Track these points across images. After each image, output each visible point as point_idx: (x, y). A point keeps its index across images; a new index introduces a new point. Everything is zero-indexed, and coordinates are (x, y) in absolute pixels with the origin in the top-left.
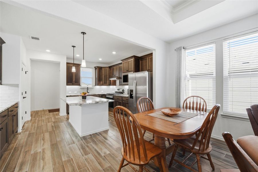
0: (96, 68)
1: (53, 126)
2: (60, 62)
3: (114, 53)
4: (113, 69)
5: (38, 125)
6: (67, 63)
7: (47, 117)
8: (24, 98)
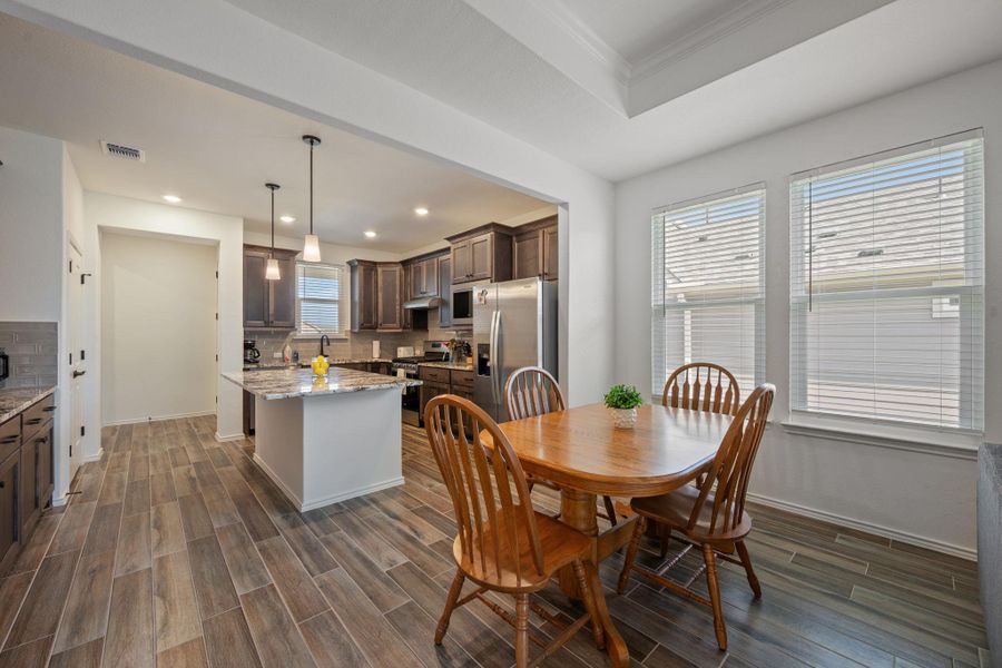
0: (352, 266)
1: (192, 480)
2: (218, 243)
3: (422, 212)
4: (418, 271)
5: (131, 476)
6: (247, 247)
7: (167, 447)
8: (76, 374)
